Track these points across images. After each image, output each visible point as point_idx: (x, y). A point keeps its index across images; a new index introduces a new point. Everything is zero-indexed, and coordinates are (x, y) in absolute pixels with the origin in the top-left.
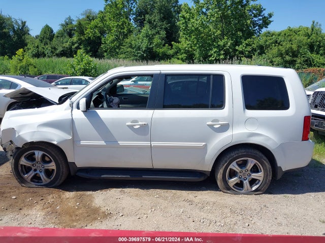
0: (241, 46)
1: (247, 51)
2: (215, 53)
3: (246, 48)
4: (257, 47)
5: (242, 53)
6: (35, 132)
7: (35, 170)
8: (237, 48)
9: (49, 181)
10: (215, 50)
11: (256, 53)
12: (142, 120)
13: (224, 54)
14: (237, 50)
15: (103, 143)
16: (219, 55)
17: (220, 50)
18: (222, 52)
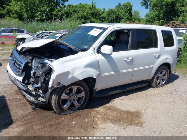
0: (55, 12)
1: (59, 15)
2: (39, 15)
3: (58, 13)
4: (65, 13)
5: (56, 16)
6: (83, 72)
7: (70, 101)
8: (53, 13)
9: (79, 105)
10: (39, 13)
11: (64, 17)
12: (131, 56)
13: (45, 16)
14: (53, 14)
15: (113, 73)
16: (43, 16)
17: (43, 13)
18: (44, 15)
